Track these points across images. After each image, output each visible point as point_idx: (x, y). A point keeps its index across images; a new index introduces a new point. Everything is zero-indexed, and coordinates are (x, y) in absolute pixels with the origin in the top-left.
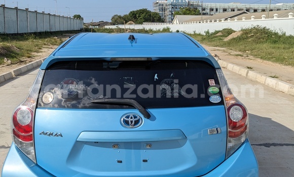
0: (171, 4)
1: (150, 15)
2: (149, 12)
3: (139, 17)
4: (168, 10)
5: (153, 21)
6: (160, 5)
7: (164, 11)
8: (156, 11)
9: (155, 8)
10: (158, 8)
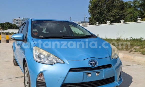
0: (23, 20)
1: (11, 25)
2: (11, 24)
3: (5, 26)
4: (21, 23)
5: (13, 28)
6: (16, 21)
7: (19, 24)
8: (15, 24)
9: (14, 22)
10: (15, 22)
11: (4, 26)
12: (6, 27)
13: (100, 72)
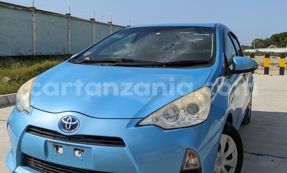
11: (280, 39)
12: (284, 41)
13: (83, 151)
